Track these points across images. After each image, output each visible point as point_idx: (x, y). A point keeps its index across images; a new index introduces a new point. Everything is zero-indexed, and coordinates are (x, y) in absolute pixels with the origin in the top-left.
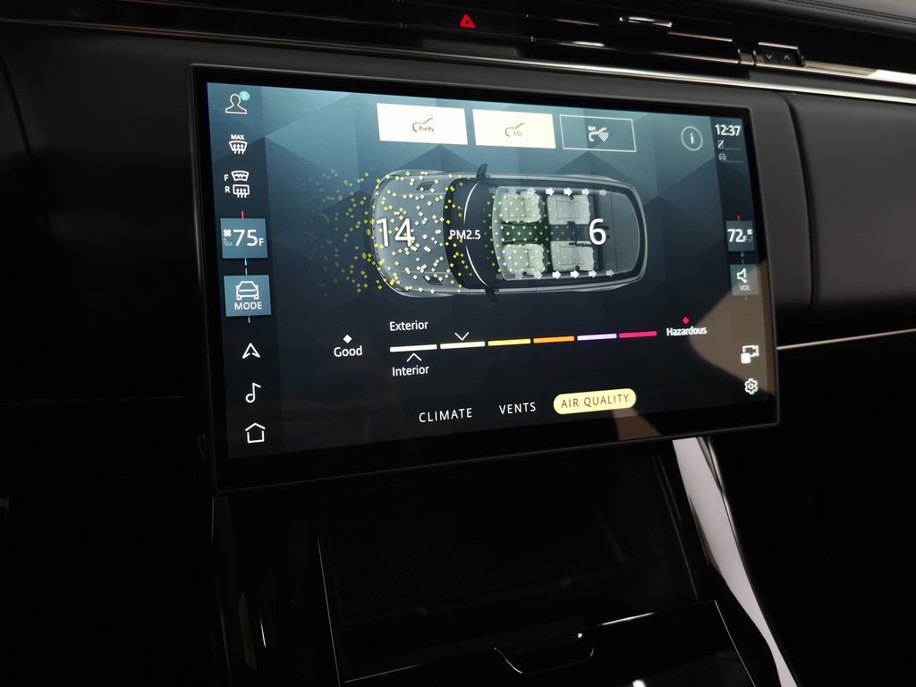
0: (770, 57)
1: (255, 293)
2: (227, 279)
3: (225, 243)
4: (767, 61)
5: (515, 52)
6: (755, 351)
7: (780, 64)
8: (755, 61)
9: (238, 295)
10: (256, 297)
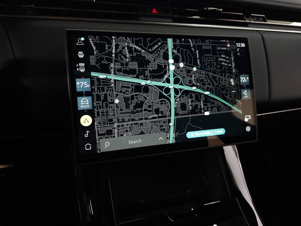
0: (255, 19)
1: (87, 102)
2: (78, 98)
3: (77, 87)
4: (254, 21)
5: (170, 20)
6: (249, 117)
7: (259, 21)
8: (250, 21)
9: (82, 103)
10: (88, 103)
